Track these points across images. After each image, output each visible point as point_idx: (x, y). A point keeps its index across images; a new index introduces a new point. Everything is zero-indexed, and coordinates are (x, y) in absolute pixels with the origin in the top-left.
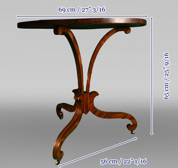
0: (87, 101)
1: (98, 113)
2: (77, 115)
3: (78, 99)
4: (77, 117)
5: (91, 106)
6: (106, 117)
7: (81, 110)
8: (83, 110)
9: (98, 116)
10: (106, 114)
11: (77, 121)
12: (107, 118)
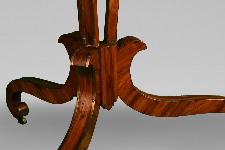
0: (112, 67)
1: (142, 103)
2: (83, 117)
3: (87, 66)
4: (84, 121)
5: (121, 84)
6: (169, 113)
7: (94, 98)
8: (99, 96)
9: (144, 113)
10: (166, 103)
11: (87, 134)
12: (170, 116)
